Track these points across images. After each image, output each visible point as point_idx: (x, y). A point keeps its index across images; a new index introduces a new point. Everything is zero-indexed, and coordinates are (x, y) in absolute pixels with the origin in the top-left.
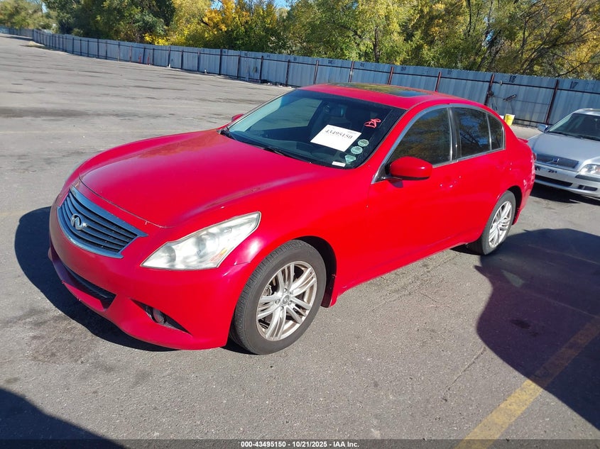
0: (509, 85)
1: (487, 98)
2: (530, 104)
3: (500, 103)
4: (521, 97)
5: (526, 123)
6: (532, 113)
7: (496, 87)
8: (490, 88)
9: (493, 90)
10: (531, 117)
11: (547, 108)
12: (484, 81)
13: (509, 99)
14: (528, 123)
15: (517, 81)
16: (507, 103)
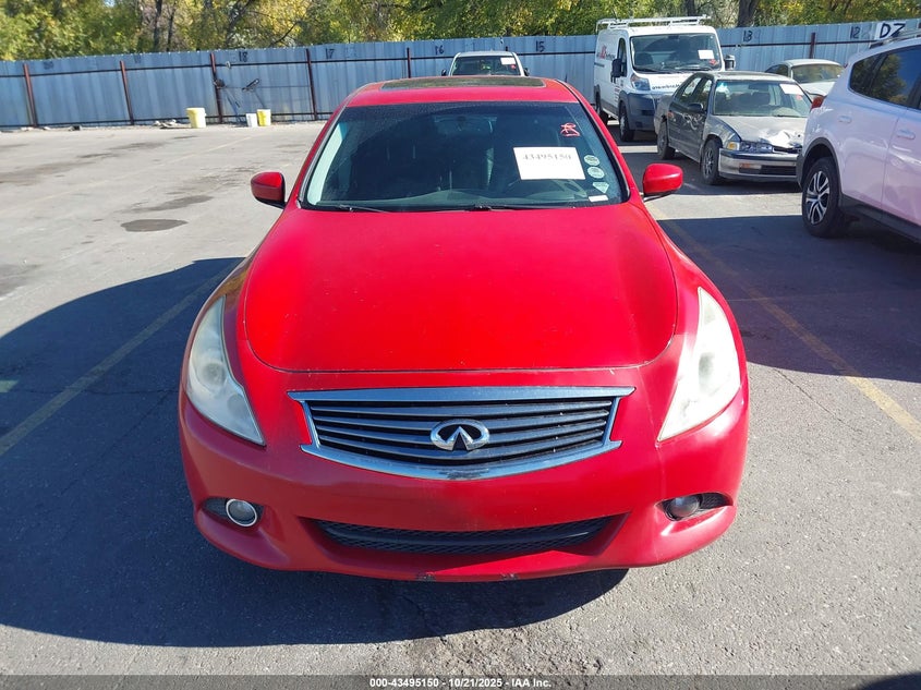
0: (242, 67)
1: (217, 91)
2: (283, 89)
3: (239, 95)
4: (266, 81)
5: (287, 118)
6: (290, 101)
7: (223, 72)
8: (215, 74)
9: (220, 77)
10: (291, 107)
11: (307, 92)
12: (201, 66)
13: (250, 86)
14: (290, 117)
15: (251, 59)
16: (250, 94)
